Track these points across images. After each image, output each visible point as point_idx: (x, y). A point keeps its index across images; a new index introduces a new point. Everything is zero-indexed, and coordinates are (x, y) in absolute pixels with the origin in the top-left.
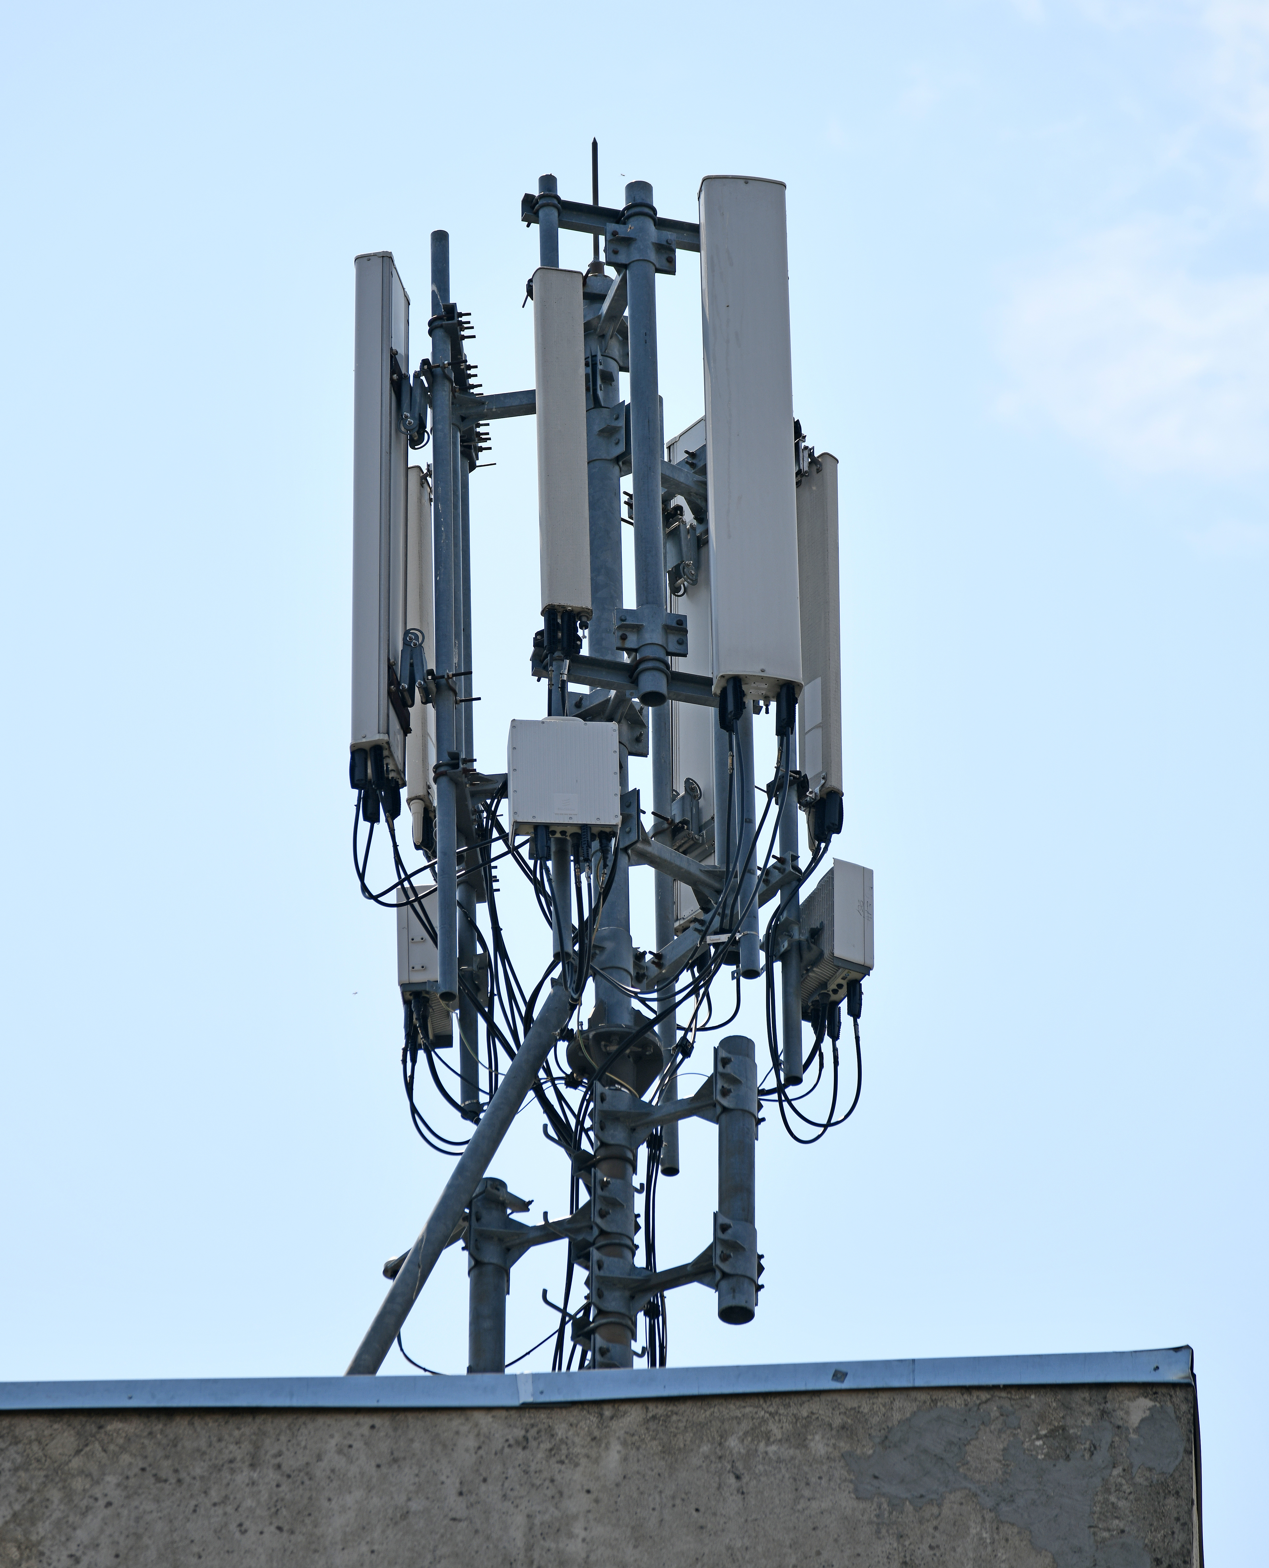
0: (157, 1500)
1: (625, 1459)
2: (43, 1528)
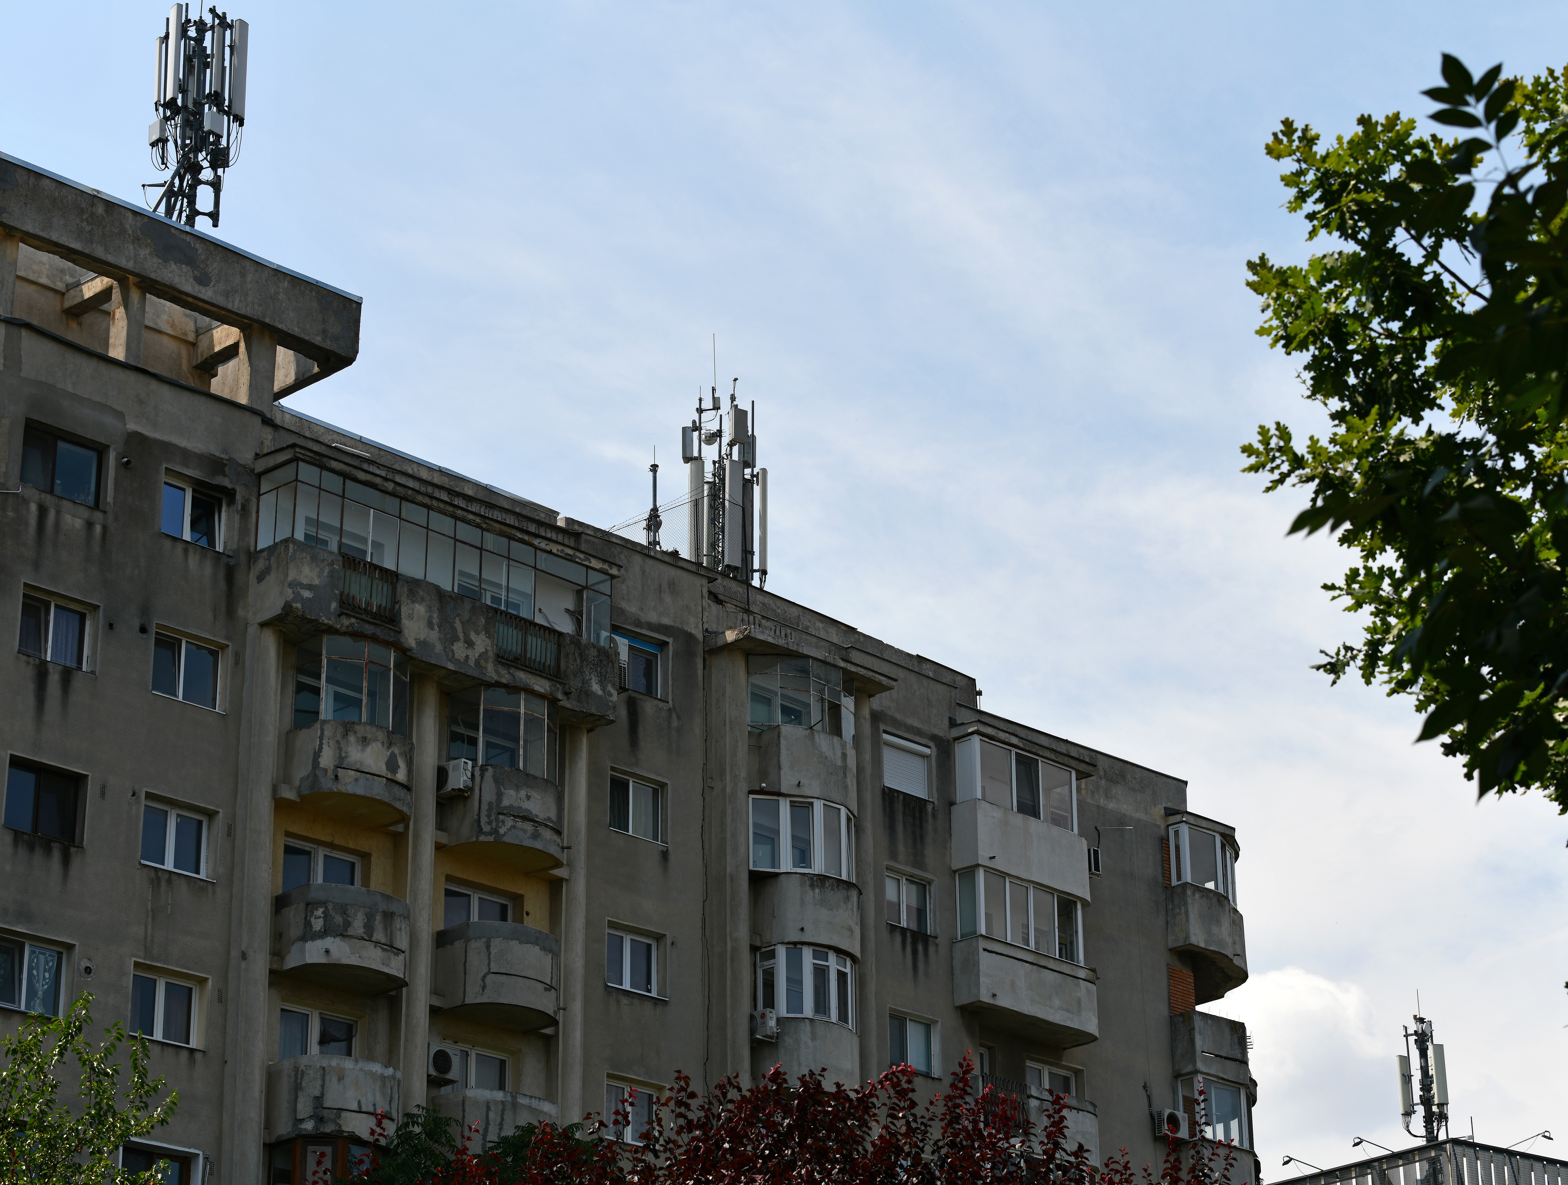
0: (224, 264)
2: (208, 263)
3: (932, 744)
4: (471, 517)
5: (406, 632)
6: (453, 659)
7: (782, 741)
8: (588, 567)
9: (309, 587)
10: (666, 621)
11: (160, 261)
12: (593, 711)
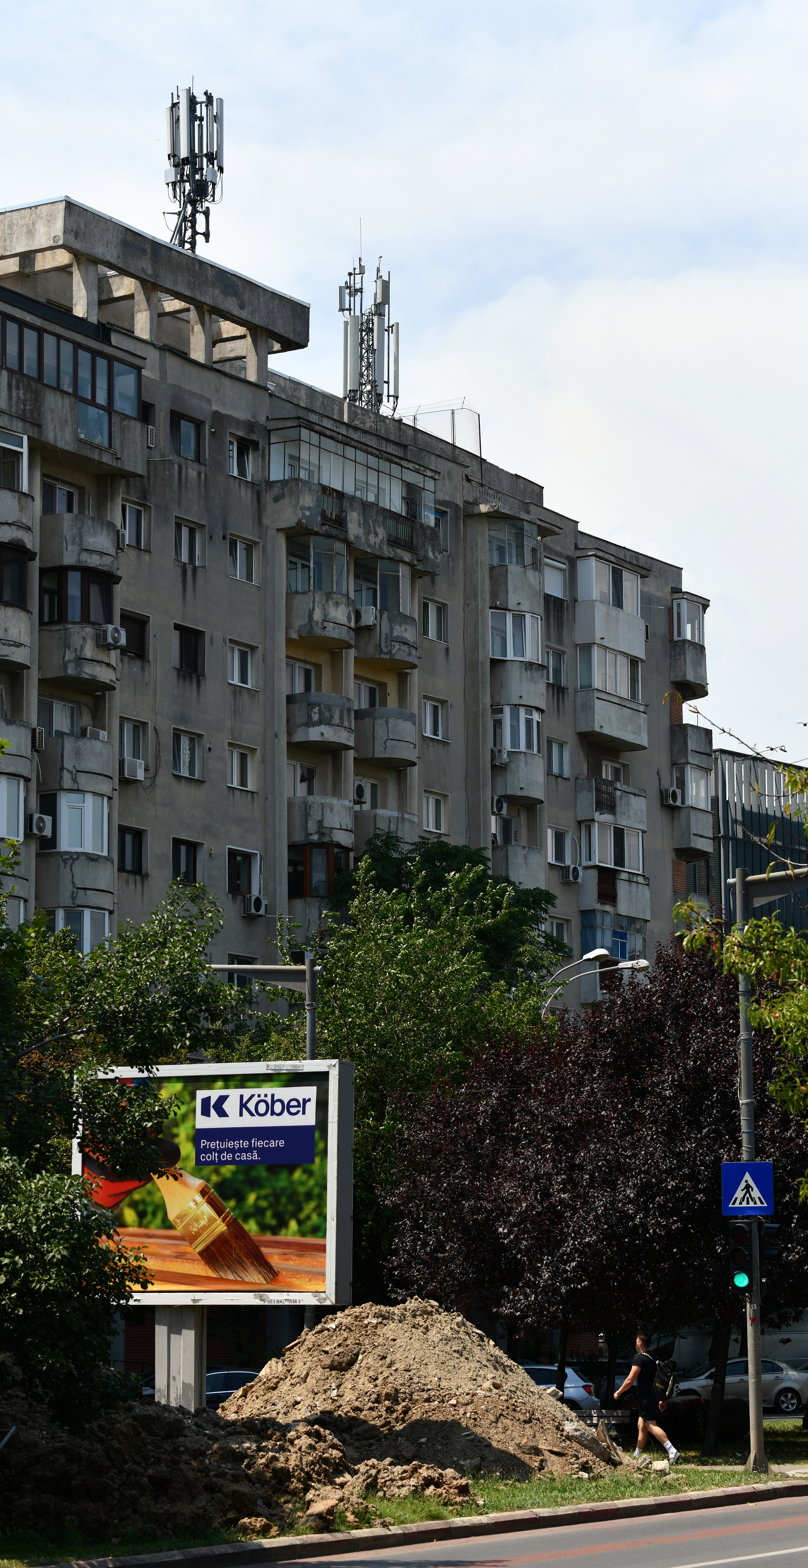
3: (566, 562)
4: (374, 451)
5: (349, 531)
6: (369, 546)
7: (509, 576)
8: (425, 475)
9: (309, 509)
10: (447, 498)
11: (223, 296)
12: (430, 570)
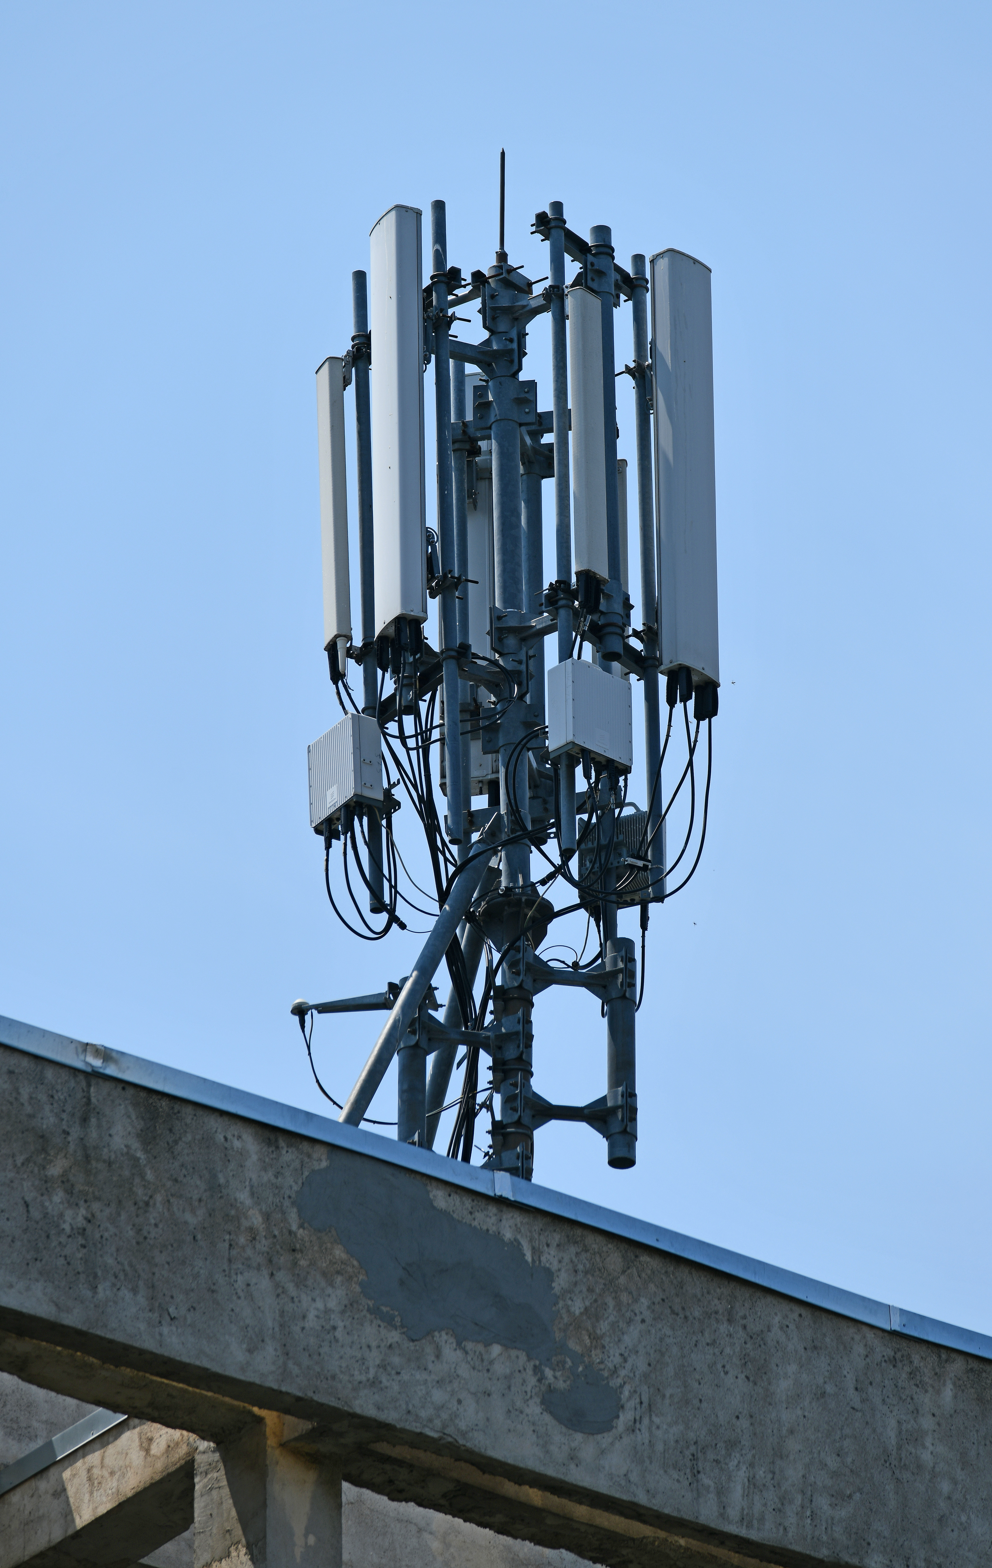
0: (673, 1328)
1: (955, 1397)
2: (603, 1327)
11: (394, 1336)
